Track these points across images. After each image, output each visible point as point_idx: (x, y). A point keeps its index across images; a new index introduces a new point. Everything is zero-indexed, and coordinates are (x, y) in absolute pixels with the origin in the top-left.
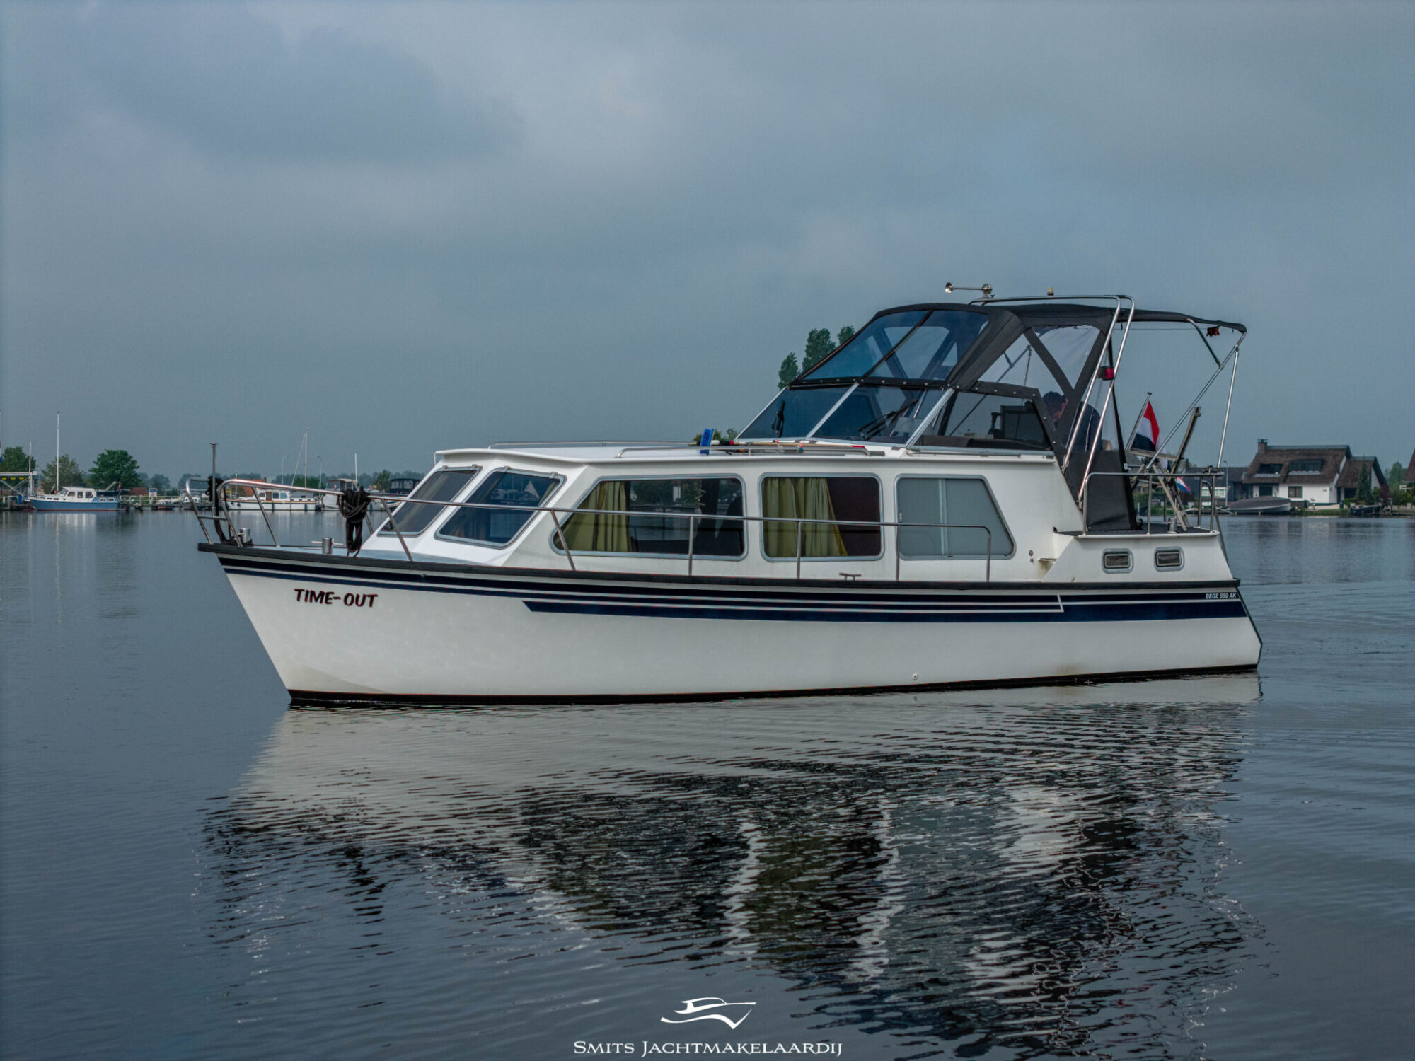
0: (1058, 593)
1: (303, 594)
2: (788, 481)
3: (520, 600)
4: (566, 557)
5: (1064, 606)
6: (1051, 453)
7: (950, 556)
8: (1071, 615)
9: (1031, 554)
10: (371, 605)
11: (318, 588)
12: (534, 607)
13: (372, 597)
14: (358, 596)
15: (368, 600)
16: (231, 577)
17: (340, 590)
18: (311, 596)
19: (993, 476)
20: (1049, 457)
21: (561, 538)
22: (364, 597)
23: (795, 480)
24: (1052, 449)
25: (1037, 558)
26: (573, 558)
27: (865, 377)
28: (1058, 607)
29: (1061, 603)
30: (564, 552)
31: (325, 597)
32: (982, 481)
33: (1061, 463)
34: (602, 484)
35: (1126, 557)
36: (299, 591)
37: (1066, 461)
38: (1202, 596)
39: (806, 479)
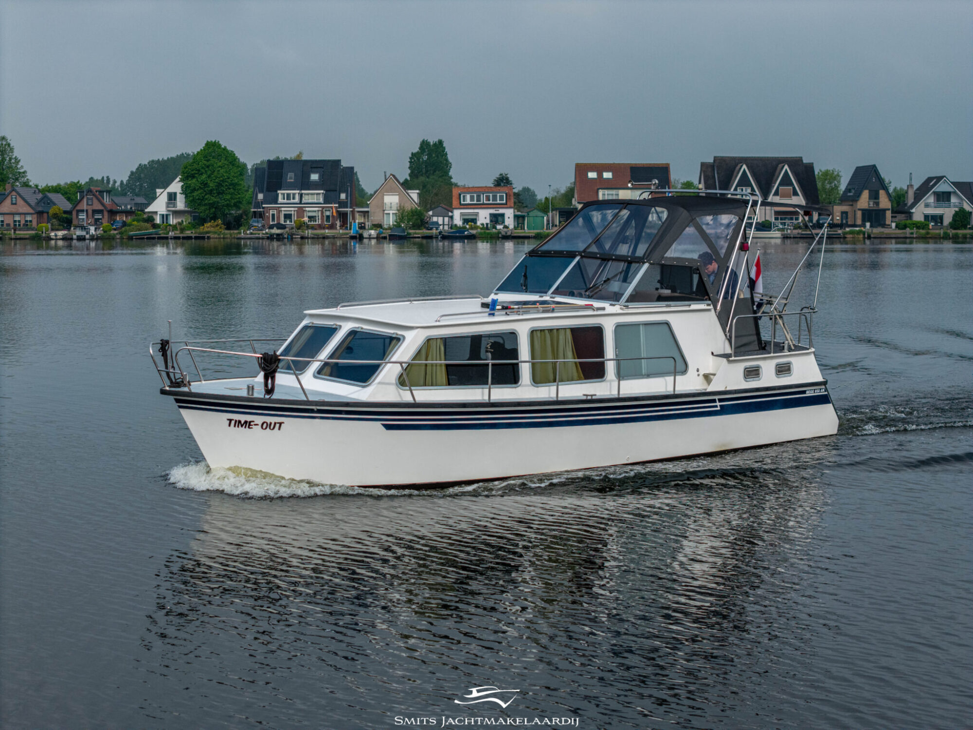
0: (717, 397)
1: (233, 422)
2: (547, 331)
3: (379, 423)
4: (409, 392)
5: (720, 406)
6: (709, 302)
7: (648, 376)
8: (724, 411)
9: (698, 370)
10: (279, 429)
11: (243, 418)
12: (388, 427)
13: (280, 424)
14: (271, 423)
15: (278, 425)
16: (182, 411)
17: (259, 420)
18: (239, 423)
19: (671, 318)
20: (708, 305)
21: (405, 378)
22: (275, 423)
23: (551, 330)
24: (710, 299)
25: (702, 372)
26: (414, 392)
27: (584, 251)
28: (716, 406)
29: (718, 404)
30: (408, 388)
31: (248, 424)
32: (667, 324)
33: (715, 309)
34: (429, 340)
35: (758, 370)
36: (230, 420)
37: (719, 307)
38: (804, 392)
39: (558, 330)
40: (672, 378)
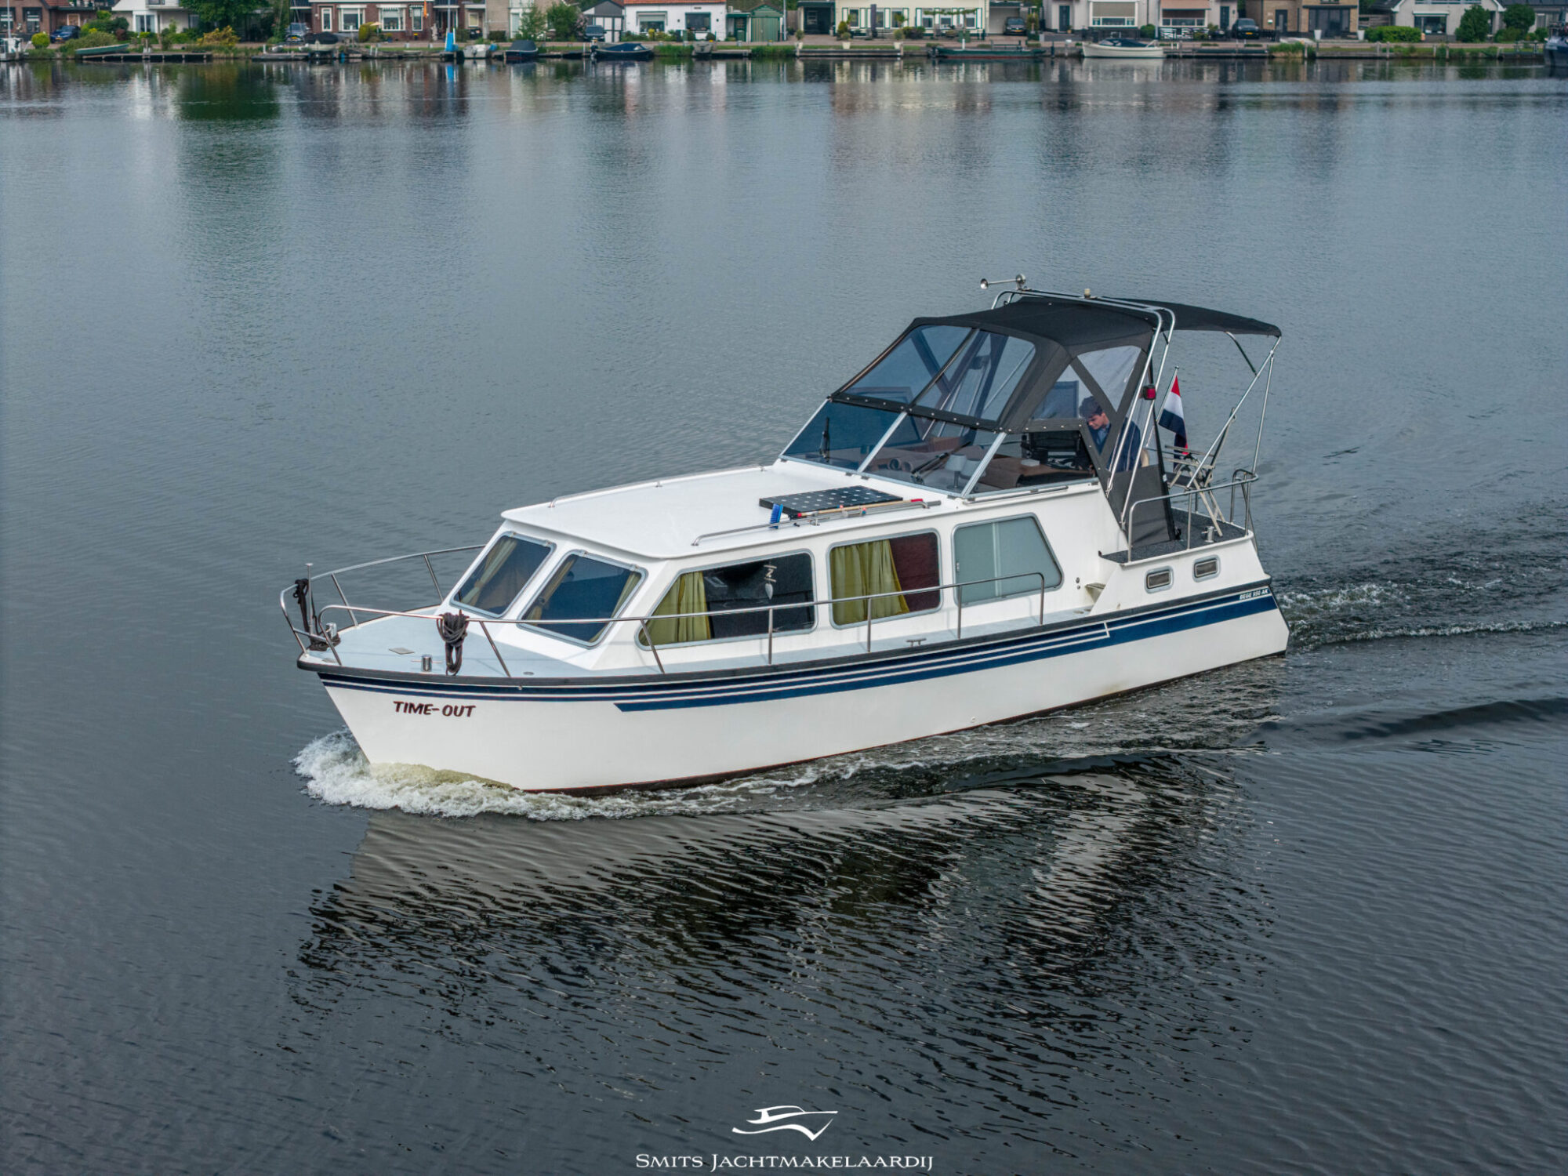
0: (1105, 622)
1: (402, 707)
2: (854, 548)
3: (611, 703)
4: (652, 653)
5: (1110, 632)
6: (1096, 479)
7: (1004, 596)
8: (1117, 638)
9: (1078, 581)
10: (469, 715)
11: (417, 701)
12: (624, 708)
13: (470, 708)
14: (456, 708)
15: (466, 711)
16: (329, 689)
17: (439, 703)
18: (410, 707)
19: (1038, 510)
20: (1095, 483)
21: (645, 633)
22: (463, 708)
23: (860, 546)
24: (1097, 476)
25: (1083, 583)
26: (658, 652)
27: (913, 404)
28: (1105, 634)
29: (1107, 630)
30: (650, 647)
31: (424, 709)
32: (1033, 518)
33: (1105, 487)
34: (682, 577)
35: (1167, 574)
36: (399, 704)
37: (1110, 485)
38: (1237, 598)
39: (870, 543)
40: (1038, 596)
